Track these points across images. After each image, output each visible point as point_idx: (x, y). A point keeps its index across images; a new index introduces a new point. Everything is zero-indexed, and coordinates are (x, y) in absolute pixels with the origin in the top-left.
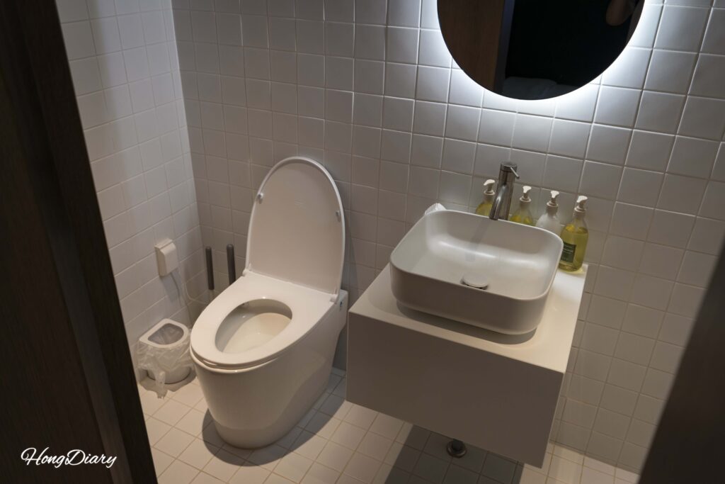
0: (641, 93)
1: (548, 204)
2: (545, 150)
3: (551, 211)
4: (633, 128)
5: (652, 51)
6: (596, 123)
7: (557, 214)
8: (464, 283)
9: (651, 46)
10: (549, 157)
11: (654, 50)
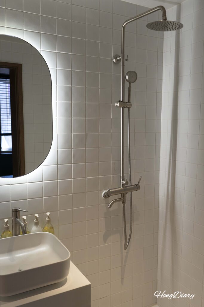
0: (57, 166)
1: (35, 221)
2: (26, 198)
3: (37, 224)
4: (58, 180)
5: (57, 150)
6: (44, 181)
7: (39, 224)
8: (20, 270)
9: (57, 148)
10: (28, 200)
11: (58, 150)
